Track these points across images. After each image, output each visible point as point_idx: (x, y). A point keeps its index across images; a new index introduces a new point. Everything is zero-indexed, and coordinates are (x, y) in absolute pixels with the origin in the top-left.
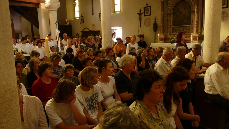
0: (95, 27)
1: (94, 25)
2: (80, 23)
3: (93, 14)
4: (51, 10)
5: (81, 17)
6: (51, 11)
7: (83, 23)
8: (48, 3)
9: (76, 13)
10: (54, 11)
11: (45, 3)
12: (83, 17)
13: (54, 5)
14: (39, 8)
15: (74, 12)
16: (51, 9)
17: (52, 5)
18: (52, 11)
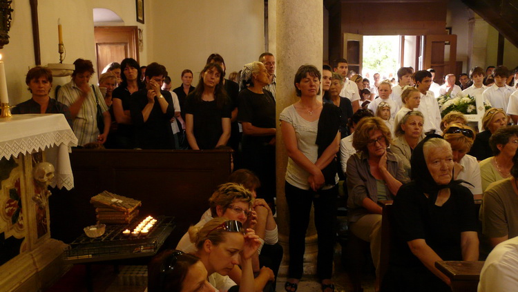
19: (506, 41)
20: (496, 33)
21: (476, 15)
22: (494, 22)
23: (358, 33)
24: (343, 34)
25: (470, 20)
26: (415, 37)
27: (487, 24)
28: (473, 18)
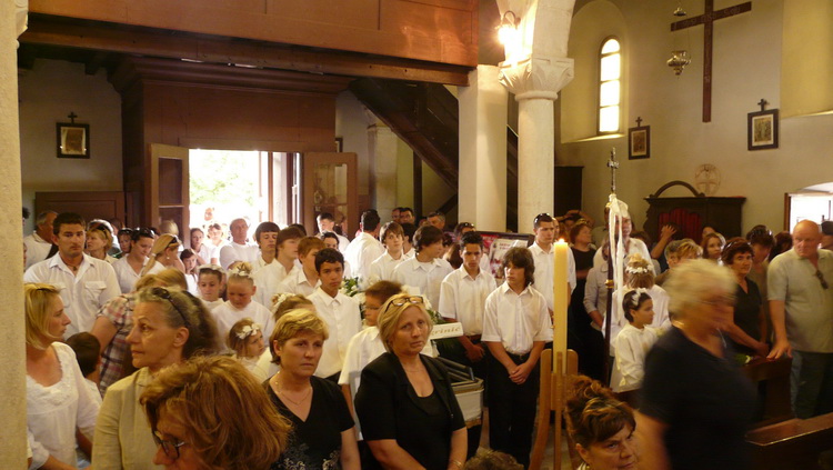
0: (713, 176)
1: (707, 169)
2: (631, 158)
3: (707, 117)
4: (530, 93)
5: (639, 128)
6: (529, 99)
7: (648, 156)
8: (520, 63)
9: (601, 110)
10: (544, 101)
11: (505, 64)
12: (647, 128)
13: (548, 70)
14: (468, 90)
15: (596, 107)
16: (532, 89)
17: (539, 70)
18: (533, 102)
19: (424, 165)
20: (408, 151)
21: (378, 121)
22: (405, 135)
23: (178, 144)
24: (149, 146)
25: (370, 127)
26: (285, 154)
27: (394, 136)
28: (374, 125)
